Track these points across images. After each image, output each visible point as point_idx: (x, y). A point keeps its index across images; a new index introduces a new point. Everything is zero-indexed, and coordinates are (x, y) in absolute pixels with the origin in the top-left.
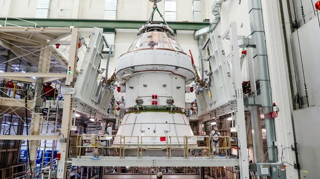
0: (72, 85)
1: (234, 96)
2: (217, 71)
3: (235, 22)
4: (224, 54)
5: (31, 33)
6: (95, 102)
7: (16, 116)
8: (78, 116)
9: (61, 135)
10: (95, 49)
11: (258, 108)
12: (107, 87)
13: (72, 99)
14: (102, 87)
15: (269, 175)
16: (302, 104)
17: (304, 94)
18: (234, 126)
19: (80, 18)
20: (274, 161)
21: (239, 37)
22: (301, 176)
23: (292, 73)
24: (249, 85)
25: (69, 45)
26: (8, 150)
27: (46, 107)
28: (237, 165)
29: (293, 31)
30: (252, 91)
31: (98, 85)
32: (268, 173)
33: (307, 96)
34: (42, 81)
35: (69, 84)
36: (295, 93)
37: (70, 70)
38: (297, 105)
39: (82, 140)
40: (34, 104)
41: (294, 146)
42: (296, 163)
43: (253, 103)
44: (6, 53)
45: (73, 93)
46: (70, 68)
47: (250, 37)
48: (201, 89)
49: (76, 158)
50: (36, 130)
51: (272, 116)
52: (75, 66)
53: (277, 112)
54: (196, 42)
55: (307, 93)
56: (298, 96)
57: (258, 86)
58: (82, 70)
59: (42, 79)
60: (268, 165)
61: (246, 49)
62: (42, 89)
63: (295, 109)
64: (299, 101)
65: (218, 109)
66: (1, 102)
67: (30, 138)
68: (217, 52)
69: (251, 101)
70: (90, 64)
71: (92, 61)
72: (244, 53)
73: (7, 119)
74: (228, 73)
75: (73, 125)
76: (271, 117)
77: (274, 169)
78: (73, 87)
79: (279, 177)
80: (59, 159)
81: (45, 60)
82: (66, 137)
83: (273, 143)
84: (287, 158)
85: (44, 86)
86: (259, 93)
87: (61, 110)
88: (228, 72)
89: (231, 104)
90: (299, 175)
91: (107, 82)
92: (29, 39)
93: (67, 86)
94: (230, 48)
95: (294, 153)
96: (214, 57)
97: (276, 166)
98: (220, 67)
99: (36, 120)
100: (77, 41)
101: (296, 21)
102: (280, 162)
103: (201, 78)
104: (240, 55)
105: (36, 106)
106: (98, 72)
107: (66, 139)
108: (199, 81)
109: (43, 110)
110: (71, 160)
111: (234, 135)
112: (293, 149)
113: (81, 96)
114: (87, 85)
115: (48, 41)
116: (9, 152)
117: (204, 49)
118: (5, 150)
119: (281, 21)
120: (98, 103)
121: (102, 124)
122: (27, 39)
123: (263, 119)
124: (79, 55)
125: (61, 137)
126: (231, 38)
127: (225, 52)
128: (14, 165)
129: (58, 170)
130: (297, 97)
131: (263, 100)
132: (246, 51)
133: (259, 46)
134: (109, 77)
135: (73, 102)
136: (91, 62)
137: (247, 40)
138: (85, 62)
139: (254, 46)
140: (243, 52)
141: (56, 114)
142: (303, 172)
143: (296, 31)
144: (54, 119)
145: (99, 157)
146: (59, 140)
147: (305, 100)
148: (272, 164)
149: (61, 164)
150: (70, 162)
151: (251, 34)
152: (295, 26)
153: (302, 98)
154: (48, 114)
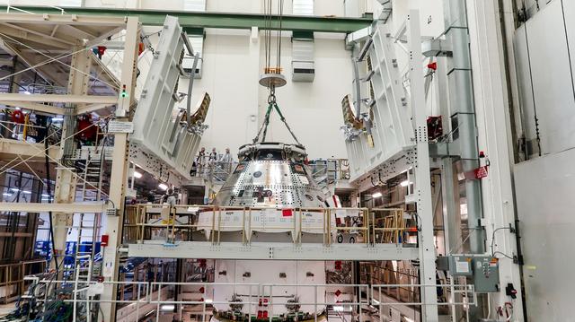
0: (129, 116)
1: (412, 140)
2: (384, 98)
3: (418, 11)
4: (396, 66)
5: (54, 25)
6: (168, 153)
7: (28, 176)
8: (138, 175)
9: (110, 203)
10: (168, 56)
11: (454, 162)
12: (189, 127)
13: (128, 142)
14: (179, 126)
15: (471, 274)
16: (530, 153)
17: (533, 136)
18: (412, 192)
19: (140, 8)
20: (480, 251)
21: (423, 39)
22: (524, 276)
23: (514, 100)
24: (440, 122)
25: (123, 48)
26: (16, 235)
27: (83, 158)
28: (414, 259)
29: (517, 26)
30: (445, 133)
31: (174, 121)
32: (468, 271)
33: (538, 138)
34: (75, 111)
35: (123, 114)
36: (519, 135)
37: (124, 91)
38: (521, 155)
39: (146, 214)
40: (61, 152)
41: (513, 226)
42: (516, 254)
43: (446, 153)
44: (9, 63)
45: (130, 131)
46: (124, 86)
47: (444, 37)
48: (356, 133)
49: (136, 243)
50: (65, 197)
51: (477, 175)
52: (134, 85)
53: (486, 167)
54: (349, 53)
55: (538, 133)
56: (524, 139)
57: (455, 124)
58: (145, 92)
59: (75, 107)
60: (469, 258)
61: (435, 59)
62: (75, 125)
63: (517, 161)
64: (524, 148)
65: (384, 165)
66: (3, 147)
67: (55, 208)
68: (383, 63)
69: (441, 148)
70: (160, 82)
71: (164, 77)
72: (432, 66)
73: (13, 182)
74: (403, 100)
75: (130, 187)
76: (477, 177)
77: (479, 265)
78: (130, 120)
79: (487, 277)
80: (106, 245)
81: (80, 73)
82: (118, 206)
83: (479, 221)
84: (502, 245)
85: (78, 120)
86: (456, 135)
87: (108, 165)
88: (403, 97)
89: (407, 155)
90: (522, 274)
91: (189, 119)
92: (51, 37)
93: (120, 118)
94: (408, 57)
95: (513, 236)
96: (379, 74)
97: (481, 259)
98: (389, 89)
99: (65, 180)
100: (137, 40)
101: (524, 9)
102: (489, 253)
103: (355, 114)
104: (426, 70)
105: (64, 156)
106: (175, 99)
107: (117, 210)
108: (352, 121)
109: (77, 161)
110: (127, 247)
111: (412, 208)
112: (512, 231)
113: (145, 137)
114: (155, 120)
115: (85, 41)
116: (16, 238)
117: (361, 60)
118: (10, 234)
119: (498, 10)
120: (174, 155)
121: (180, 195)
122: (47, 37)
123: (462, 182)
124: (140, 66)
125: (110, 207)
126: (409, 39)
127: (398, 62)
128: (26, 260)
129: (105, 264)
130: (521, 142)
131: (463, 148)
132: (435, 64)
133: (459, 54)
134: (193, 111)
135: (130, 148)
136: (162, 79)
137: (436, 44)
138: (150, 77)
139: (450, 54)
140: (430, 66)
141: (99, 171)
142: (528, 268)
143: (523, 26)
144: (97, 179)
145: (176, 243)
146: (105, 212)
147: (535, 145)
148: (475, 255)
149: (110, 255)
150: (126, 250)
151: (446, 33)
152: (522, 18)
153: (529, 143)
154: (86, 170)
